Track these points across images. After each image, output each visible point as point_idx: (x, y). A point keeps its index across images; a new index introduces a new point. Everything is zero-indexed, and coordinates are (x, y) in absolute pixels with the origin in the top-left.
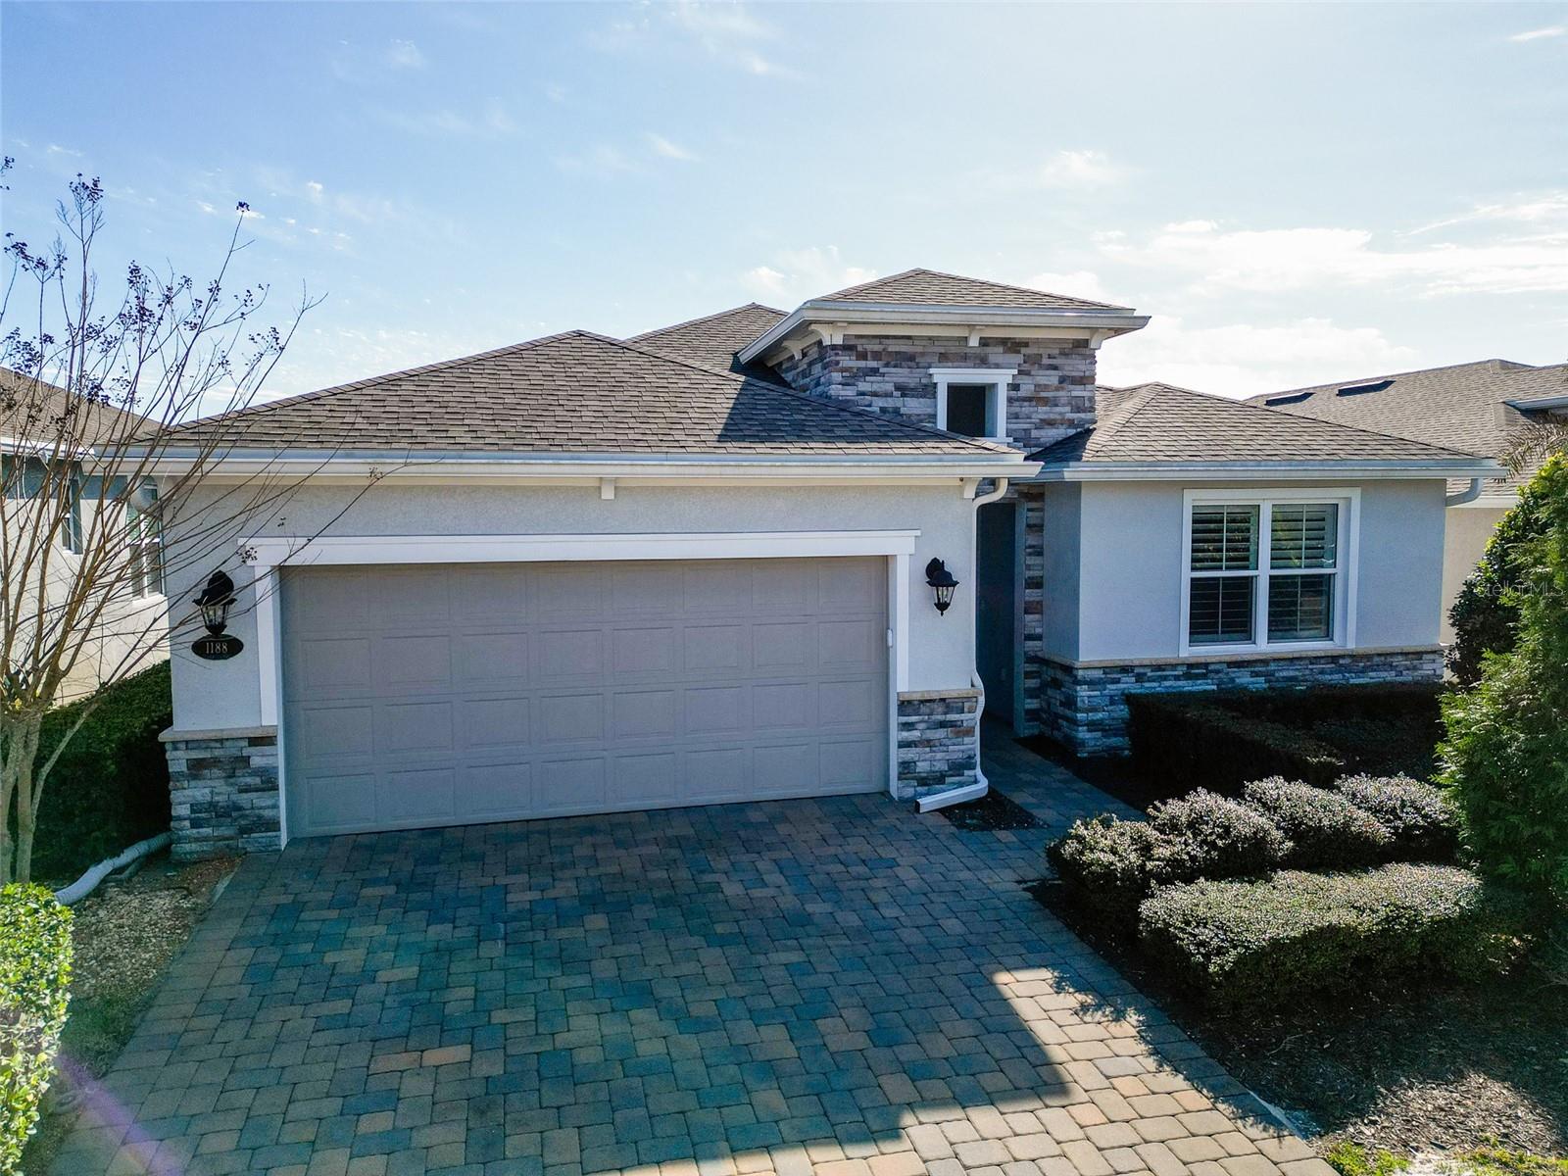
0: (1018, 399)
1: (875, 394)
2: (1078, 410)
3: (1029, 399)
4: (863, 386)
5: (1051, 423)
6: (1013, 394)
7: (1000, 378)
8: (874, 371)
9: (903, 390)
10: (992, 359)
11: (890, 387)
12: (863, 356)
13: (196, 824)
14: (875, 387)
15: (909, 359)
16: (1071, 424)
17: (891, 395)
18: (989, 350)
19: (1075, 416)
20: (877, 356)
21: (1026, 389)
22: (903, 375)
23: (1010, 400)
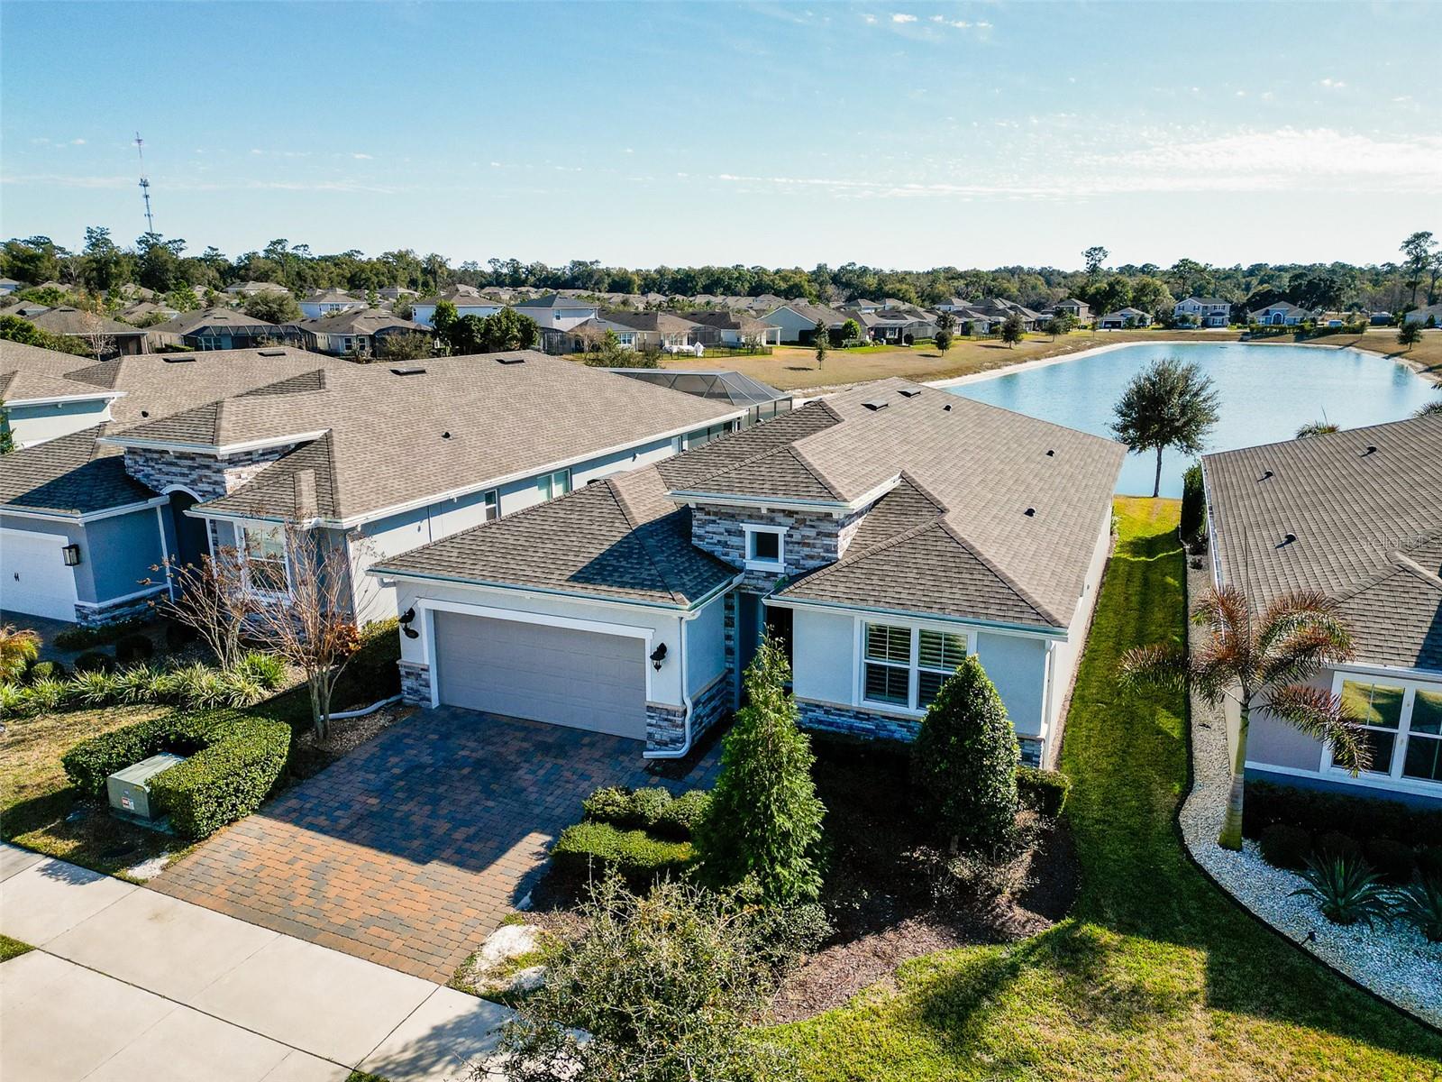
0: (792, 542)
1: (714, 533)
2: (827, 551)
3: (799, 543)
4: (708, 529)
5: (812, 557)
6: (789, 539)
7: (781, 531)
8: (714, 522)
9: (729, 532)
10: (778, 520)
11: (722, 530)
12: (708, 513)
13: (408, 694)
14: (715, 530)
15: (732, 517)
16: (824, 559)
17: (722, 534)
18: (774, 515)
19: (825, 555)
20: (716, 514)
21: (797, 537)
22: (728, 524)
23: (786, 543)
